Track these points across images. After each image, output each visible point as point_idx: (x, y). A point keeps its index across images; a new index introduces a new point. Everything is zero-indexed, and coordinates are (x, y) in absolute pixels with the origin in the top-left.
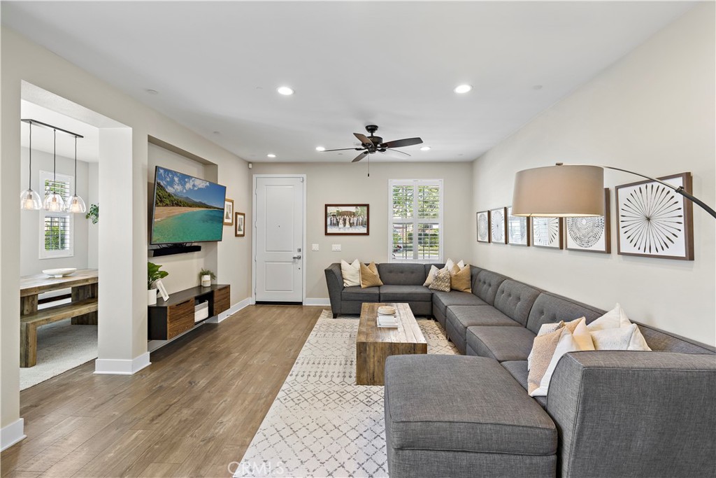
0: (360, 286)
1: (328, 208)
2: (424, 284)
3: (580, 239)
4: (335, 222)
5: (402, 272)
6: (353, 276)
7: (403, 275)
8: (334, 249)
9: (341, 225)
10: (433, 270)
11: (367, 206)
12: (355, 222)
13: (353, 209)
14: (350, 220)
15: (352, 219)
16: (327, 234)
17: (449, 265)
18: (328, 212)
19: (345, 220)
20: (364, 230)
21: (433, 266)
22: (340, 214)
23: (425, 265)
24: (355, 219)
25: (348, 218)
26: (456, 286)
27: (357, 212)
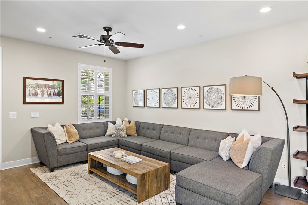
0: (67, 142)
1: (27, 80)
2: (106, 135)
3: (211, 104)
4: (34, 92)
5: (91, 129)
6: (61, 135)
7: (92, 130)
8: (32, 115)
9: (40, 95)
10: (110, 125)
11: (63, 81)
12: (52, 93)
13: (50, 83)
14: (48, 91)
15: (49, 91)
16: (25, 103)
17: (119, 121)
18: (27, 83)
19: (42, 91)
20: (60, 100)
21: (109, 123)
22: (38, 86)
23: (103, 123)
24: (52, 91)
25: (45, 90)
26: (129, 133)
27: (54, 86)
